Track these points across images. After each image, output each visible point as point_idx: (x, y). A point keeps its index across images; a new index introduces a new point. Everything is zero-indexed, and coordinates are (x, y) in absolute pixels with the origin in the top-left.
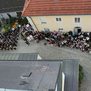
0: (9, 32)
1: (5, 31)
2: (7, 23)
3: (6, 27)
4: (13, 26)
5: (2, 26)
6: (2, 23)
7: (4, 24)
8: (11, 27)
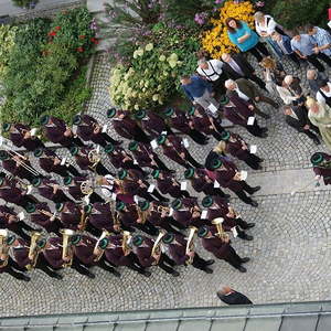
0: (172, 95)
1: (128, 93)
2: (150, 18)
3: (139, 53)
4: (210, 41)
5: (104, 45)
6: (104, 19)
7: (122, 29)
8: (191, 50)
